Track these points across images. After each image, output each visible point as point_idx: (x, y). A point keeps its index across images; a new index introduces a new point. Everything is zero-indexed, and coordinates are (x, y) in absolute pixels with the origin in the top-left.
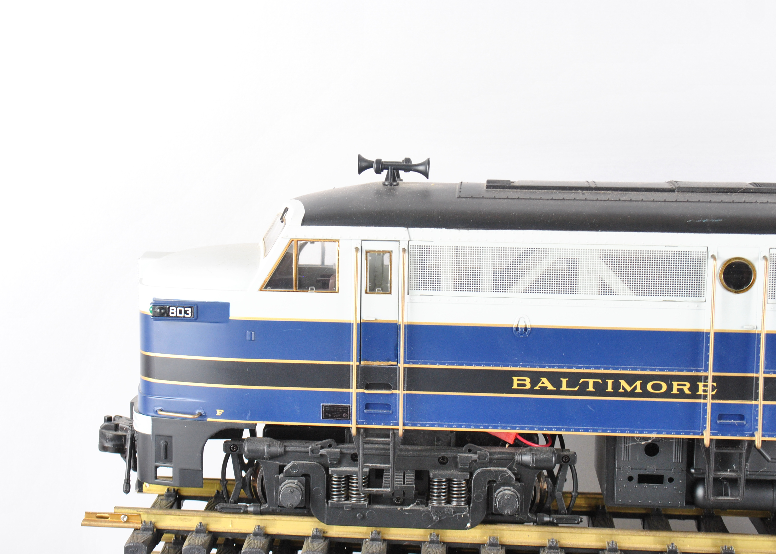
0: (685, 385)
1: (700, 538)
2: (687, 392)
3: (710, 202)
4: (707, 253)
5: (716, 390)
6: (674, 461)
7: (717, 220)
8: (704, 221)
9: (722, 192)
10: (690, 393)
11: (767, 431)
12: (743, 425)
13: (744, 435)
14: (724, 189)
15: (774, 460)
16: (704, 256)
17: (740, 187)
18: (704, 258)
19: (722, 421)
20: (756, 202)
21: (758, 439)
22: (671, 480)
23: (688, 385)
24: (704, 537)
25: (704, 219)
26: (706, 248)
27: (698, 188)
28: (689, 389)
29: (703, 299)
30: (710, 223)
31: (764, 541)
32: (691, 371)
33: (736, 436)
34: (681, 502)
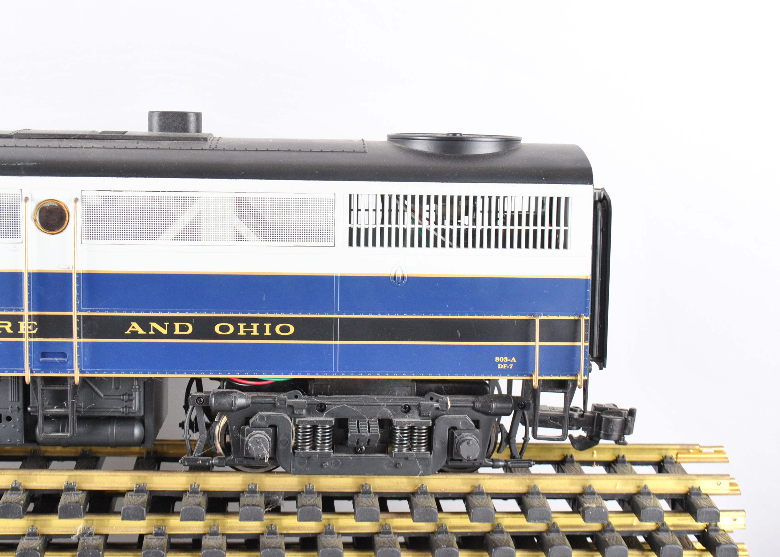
0: (6, 324)
1: (44, 475)
2: (9, 331)
3: (38, 147)
4: (20, 196)
5: (37, 329)
6: (10, 400)
7: (32, 164)
8: (19, 164)
9: (58, 138)
10: (12, 332)
11: (88, 368)
12: (64, 363)
13: (66, 372)
14: (60, 135)
15: (105, 397)
16: (18, 198)
17: (77, 133)
18: (18, 200)
19: (45, 359)
20: (82, 147)
21: (77, 376)
22: (9, 419)
23: (10, 324)
24: (48, 473)
25: (18, 163)
26: (20, 190)
27: (35, 134)
28: (11, 328)
29: (19, 240)
30: (24, 166)
31: (106, 476)
32: (11, 310)
33: (58, 373)
34: (19, 439)
